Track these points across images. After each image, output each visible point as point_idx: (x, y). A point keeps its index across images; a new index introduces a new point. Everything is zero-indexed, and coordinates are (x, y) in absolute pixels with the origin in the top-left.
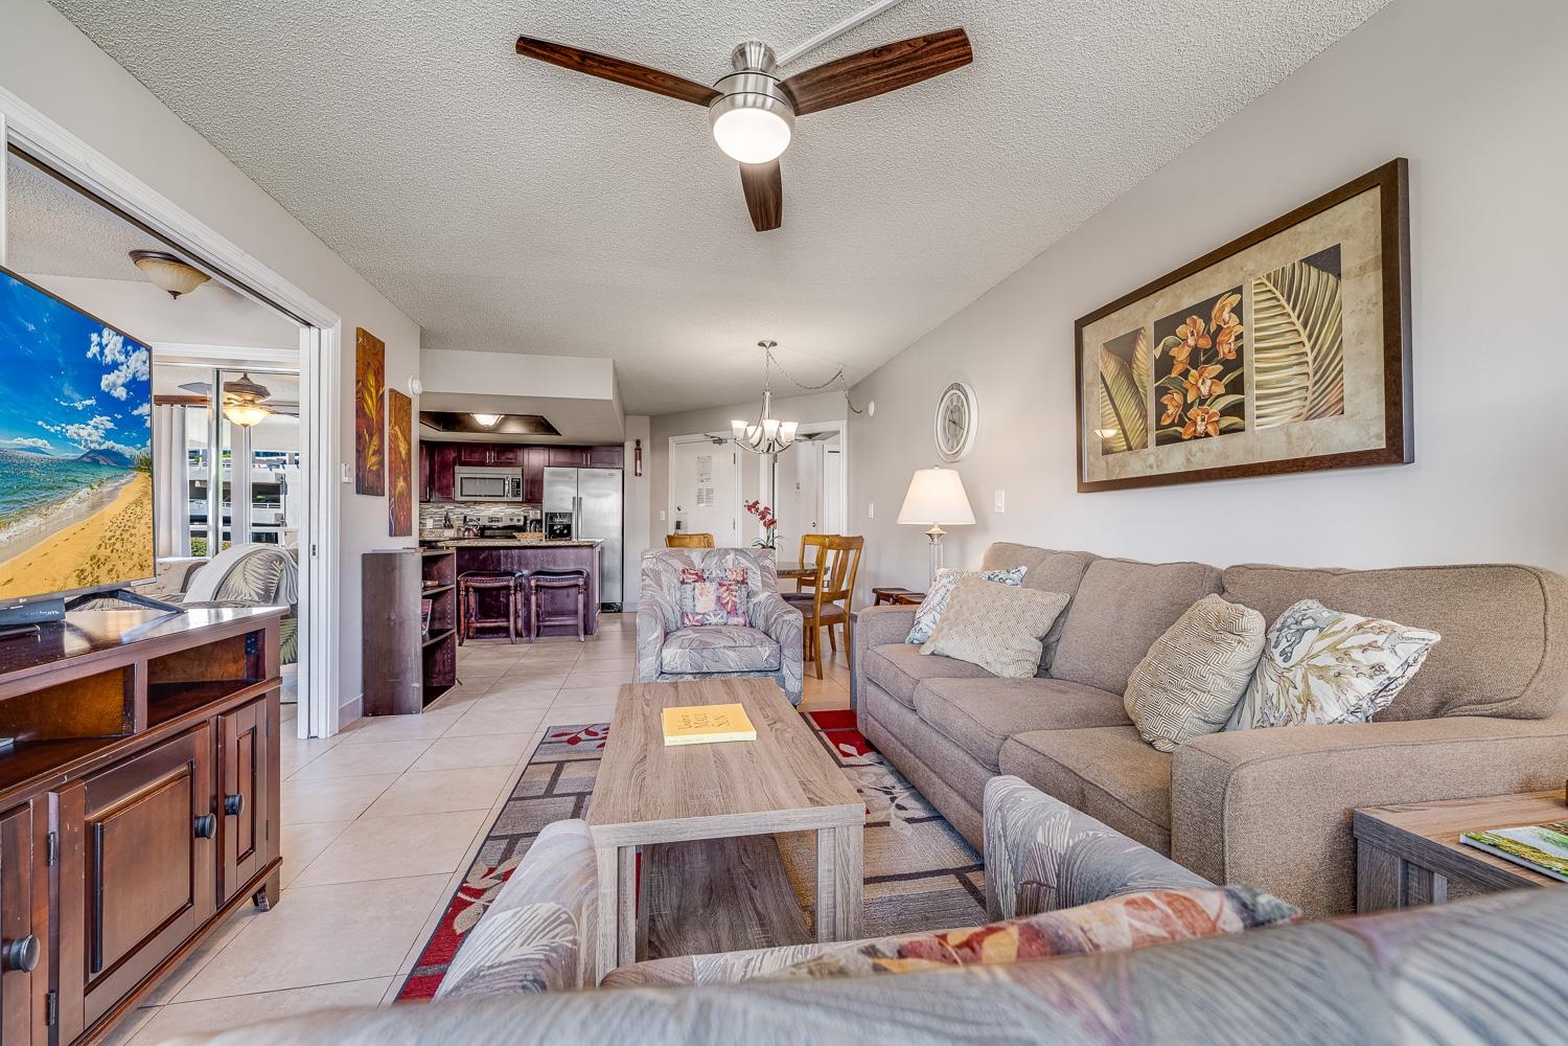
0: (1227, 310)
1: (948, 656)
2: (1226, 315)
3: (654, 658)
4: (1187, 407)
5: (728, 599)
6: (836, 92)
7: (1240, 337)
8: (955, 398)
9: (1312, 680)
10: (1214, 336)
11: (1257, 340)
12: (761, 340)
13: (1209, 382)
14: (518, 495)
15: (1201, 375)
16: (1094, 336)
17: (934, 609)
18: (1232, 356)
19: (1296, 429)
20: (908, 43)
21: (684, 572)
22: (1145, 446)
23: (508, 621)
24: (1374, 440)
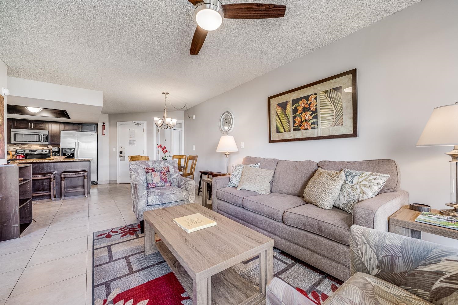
0: (313, 98)
1: (246, 190)
2: (313, 100)
3: (145, 200)
4: (302, 122)
5: (164, 177)
6: (240, 14)
7: (316, 105)
8: (227, 115)
9: (363, 188)
10: (309, 105)
11: (321, 107)
12: (163, 92)
13: (308, 116)
14: (46, 141)
15: (306, 114)
16: (274, 102)
17: (236, 176)
18: (314, 110)
19: (331, 128)
20: (269, 5)
21: (147, 169)
22: (290, 131)
23: (50, 192)
24: (350, 131)
